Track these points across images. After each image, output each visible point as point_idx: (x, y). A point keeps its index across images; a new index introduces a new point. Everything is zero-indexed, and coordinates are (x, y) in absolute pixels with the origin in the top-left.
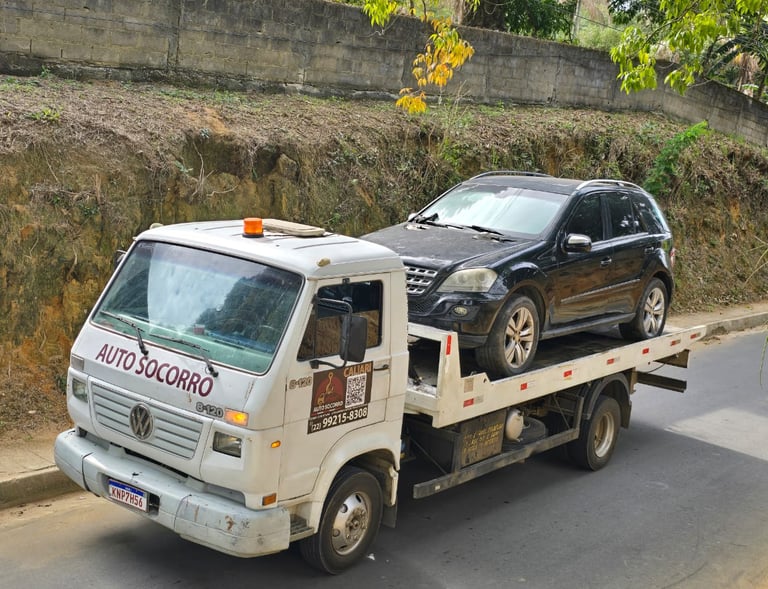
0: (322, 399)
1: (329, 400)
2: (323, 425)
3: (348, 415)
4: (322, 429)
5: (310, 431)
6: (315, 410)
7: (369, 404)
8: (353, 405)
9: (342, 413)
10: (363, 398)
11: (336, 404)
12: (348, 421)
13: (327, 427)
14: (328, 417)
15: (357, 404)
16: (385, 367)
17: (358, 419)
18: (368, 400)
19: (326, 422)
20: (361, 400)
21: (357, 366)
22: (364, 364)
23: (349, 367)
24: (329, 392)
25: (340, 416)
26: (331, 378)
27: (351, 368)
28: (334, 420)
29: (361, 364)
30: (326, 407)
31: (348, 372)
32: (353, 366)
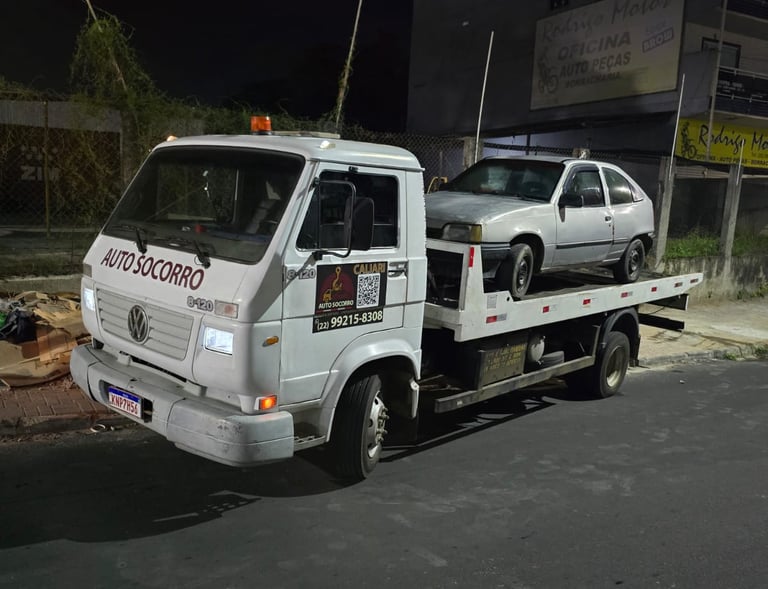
0: (329, 296)
1: (336, 297)
2: (331, 324)
3: (360, 317)
4: (330, 329)
5: (315, 330)
6: (321, 306)
7: (384, 308)
8: (366, 306)
9: (353, 314)
10: (377, 299)
11: (346, 303)
12: (360, 323)
13: (336, 327)
14: (337, 316)
15: (371, 305)
17: (372, 322)
18: (382, 302)
19: (335, 321)
20: (374, 301)
21: (369, 264)
22: (377, 263)
23: (360, 264)
24: (337, 289)
25: (351, 316)
26: (338, 273)
27: (362, 266)
28: (344, 320)
29: (373, 263)
30: (334, 305)
31: (358, 269)
32: (364, 264)
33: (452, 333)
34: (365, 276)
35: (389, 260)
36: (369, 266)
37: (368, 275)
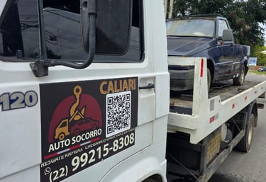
0: (65, 130)
1: (76, 128)
2: (71, 167)
3: (111, 145)
4: (71, 173)
6: (52, 148)
7: (137, 130)
8: (117, 132)
9: (102, 145)
10: (129, 121)
11: (91, 134)
12: (112, 153)
13: (80, 169)
14: (79, 155)
15: (122, 130)
16: (151, 87)
17: (125, 148)
18: (134, 124)
19: (78, 161)
20: (126, 124)
21: (118, 80)
22: (127, 79)
23: (108, 81)
24: (77, 118)
25: (99, 149)
26: (78, 95)
27: (111, 83)
28: (90, 156)
29: (123, 79)
30: (75, 140)
31: (105, 88)
32: (113, 80)
33: (187, 137)
34: (114, 95)
35: (140, 76)
36: (118, 83)
37: (118, 94)
